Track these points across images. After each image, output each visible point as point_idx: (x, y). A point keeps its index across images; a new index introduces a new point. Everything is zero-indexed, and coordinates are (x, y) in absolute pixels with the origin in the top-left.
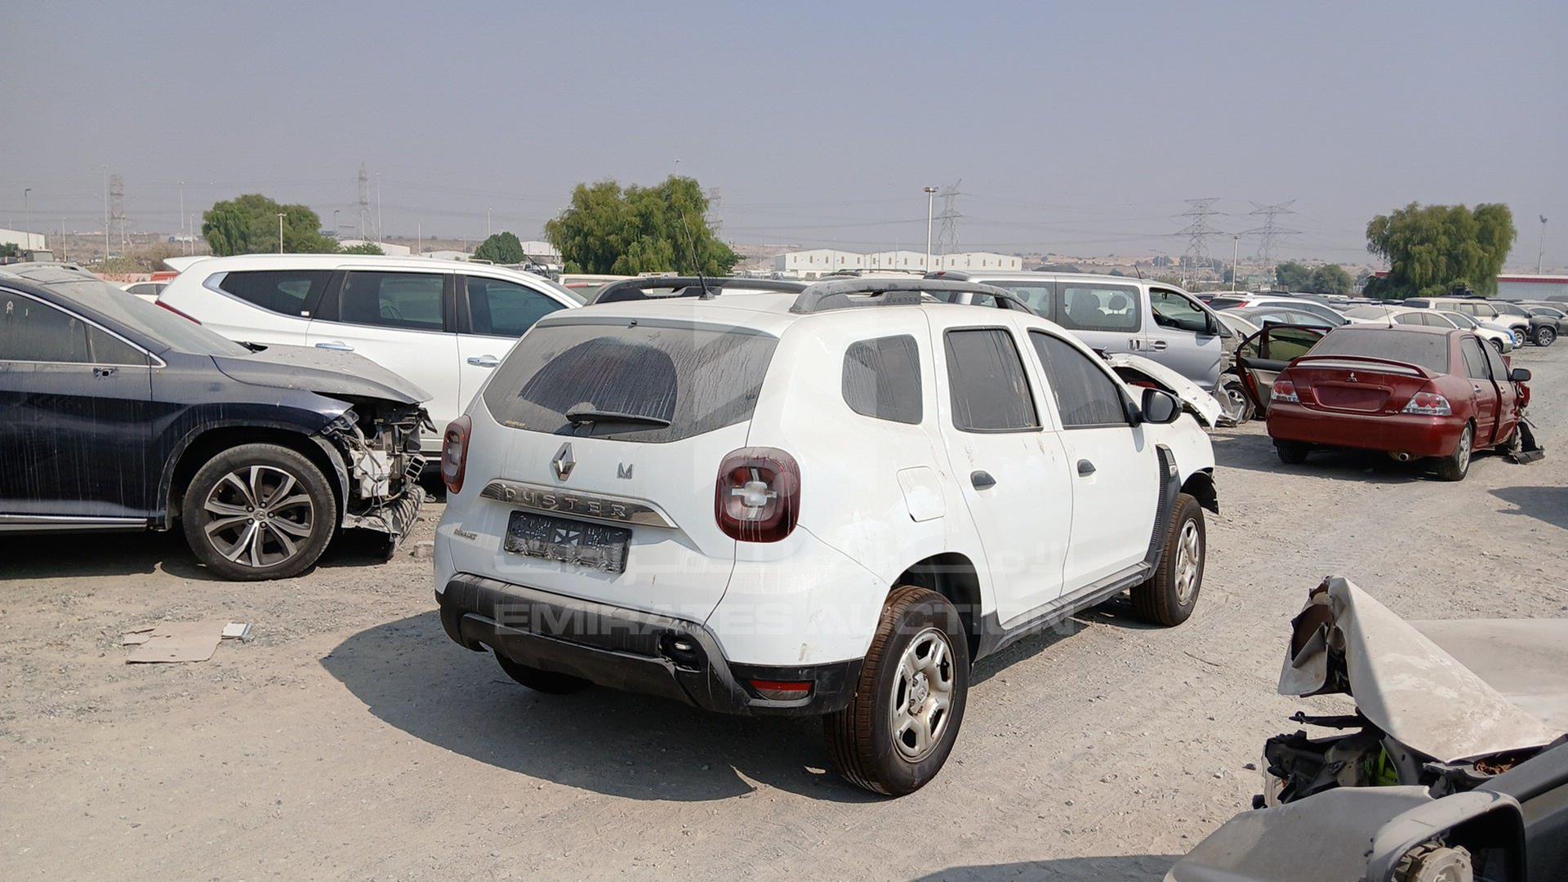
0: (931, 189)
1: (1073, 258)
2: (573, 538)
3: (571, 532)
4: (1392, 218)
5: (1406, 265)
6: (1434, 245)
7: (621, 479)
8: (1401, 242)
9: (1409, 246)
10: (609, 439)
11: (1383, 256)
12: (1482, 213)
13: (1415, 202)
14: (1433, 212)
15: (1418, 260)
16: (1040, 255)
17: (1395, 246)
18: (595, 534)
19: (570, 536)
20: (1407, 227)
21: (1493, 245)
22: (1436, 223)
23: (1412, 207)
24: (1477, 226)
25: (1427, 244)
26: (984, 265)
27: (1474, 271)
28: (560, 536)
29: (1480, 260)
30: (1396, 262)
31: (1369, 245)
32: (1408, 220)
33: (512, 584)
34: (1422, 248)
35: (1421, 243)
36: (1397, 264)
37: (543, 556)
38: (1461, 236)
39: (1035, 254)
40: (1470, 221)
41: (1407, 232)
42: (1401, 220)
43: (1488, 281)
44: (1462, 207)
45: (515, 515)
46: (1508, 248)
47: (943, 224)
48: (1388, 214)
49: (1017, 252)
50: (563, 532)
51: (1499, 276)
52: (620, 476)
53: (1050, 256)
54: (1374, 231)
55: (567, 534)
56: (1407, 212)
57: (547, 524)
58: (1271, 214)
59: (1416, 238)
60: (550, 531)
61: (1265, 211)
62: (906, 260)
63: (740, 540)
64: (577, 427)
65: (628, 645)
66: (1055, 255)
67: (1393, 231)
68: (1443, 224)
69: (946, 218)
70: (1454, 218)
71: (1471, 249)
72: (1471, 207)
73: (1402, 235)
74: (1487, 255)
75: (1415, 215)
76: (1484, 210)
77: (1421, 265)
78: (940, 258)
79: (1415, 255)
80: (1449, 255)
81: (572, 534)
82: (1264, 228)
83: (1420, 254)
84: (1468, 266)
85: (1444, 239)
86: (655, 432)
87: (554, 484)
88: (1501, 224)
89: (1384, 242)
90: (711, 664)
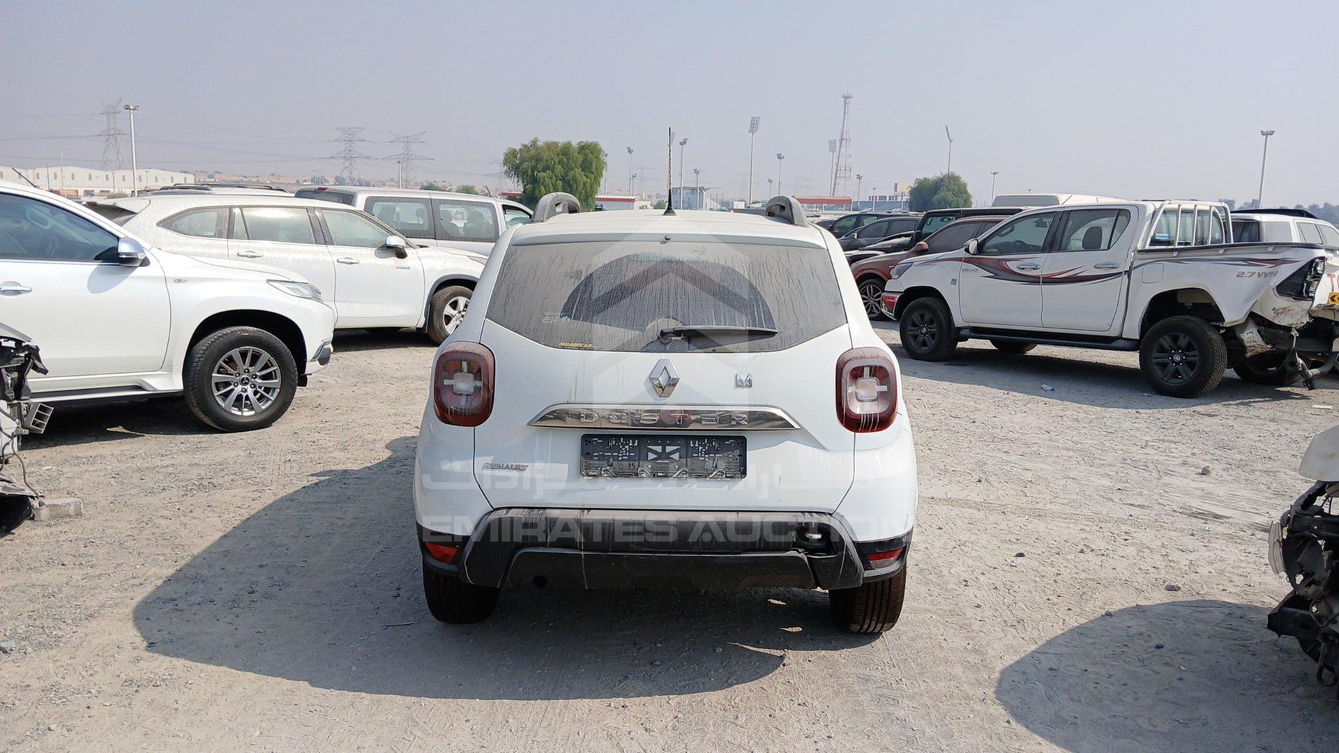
0: (131, 107)
1: (238, 176)
2: (673, 452)
3: (667, 447)
4: (521, 150)
5: (534, 188)
6: (553, 172)
7: (739, 390)
8: (530, 170)
9: (535, 173)
10: (714, 351)
11: (516, 179)
12: (583, 148)
13: (536, 138)
14: (550, 146)
15: (543, 184)
16: (206, 172)
17: (525, 173)
18: (699, 445)
19: (667, 451)
20: (531, 158)
21: (593, 173)
22: (553, 155)
23: (534, 142)
24: (581, 158)
25: (548, 172)
26: (157, 181)
27: (581, 193)
28: (654, 452)
29: (585, 184)
30: (527, 185)
31: (506, 171)
32: (533, 152)
33: (589, 509)
34: (544, 174)
35: (544, 170)
36: (527, 187)
37: (637, 475)
38: (571, 166)
39: (202, 172)
40: (576, 154)
41: (533, 161)
42: (527, 152)
43: (590, 199)
44: (569, 143)
45: (587, 439)
46: (601, 175)
47: (107, 141)
48: (518, 147)
49: (184, 170)
50: (659, 449)
51: (597, 197)
52: (738, 386)
53: (217, 174)
54: (508, 160)
55: (664, 449)
56: (531, 146)
57: (634, 443)
58: (408, 142)
59: (540, 166)
60: (639, 450)
61: (402, 140)
62: (73, 175)
63: (858, 432)
64: (668, 343)
65: (762, 545)
66: (220, 173)
67: (523, 161)
68: (558, 155)
69: (110, 135)
70: (565, 150)
71: (577, 175)
72: (575, 143)
73: (530, 164)
74: (589, 180)
75: (537, 149)
76: (584, 146)
77: (545, 187)
78: (110, 173)
79: (540, 180)
80: (563, 179)
81: (669, 449)
82: (403, 154)
83: (544, 179)
84: (577, 188)
85: (559, 168)
86: (764, 342)
87: (652, 401)
88: (597, 157)
89: (516, 169)
90: (847, 547)
